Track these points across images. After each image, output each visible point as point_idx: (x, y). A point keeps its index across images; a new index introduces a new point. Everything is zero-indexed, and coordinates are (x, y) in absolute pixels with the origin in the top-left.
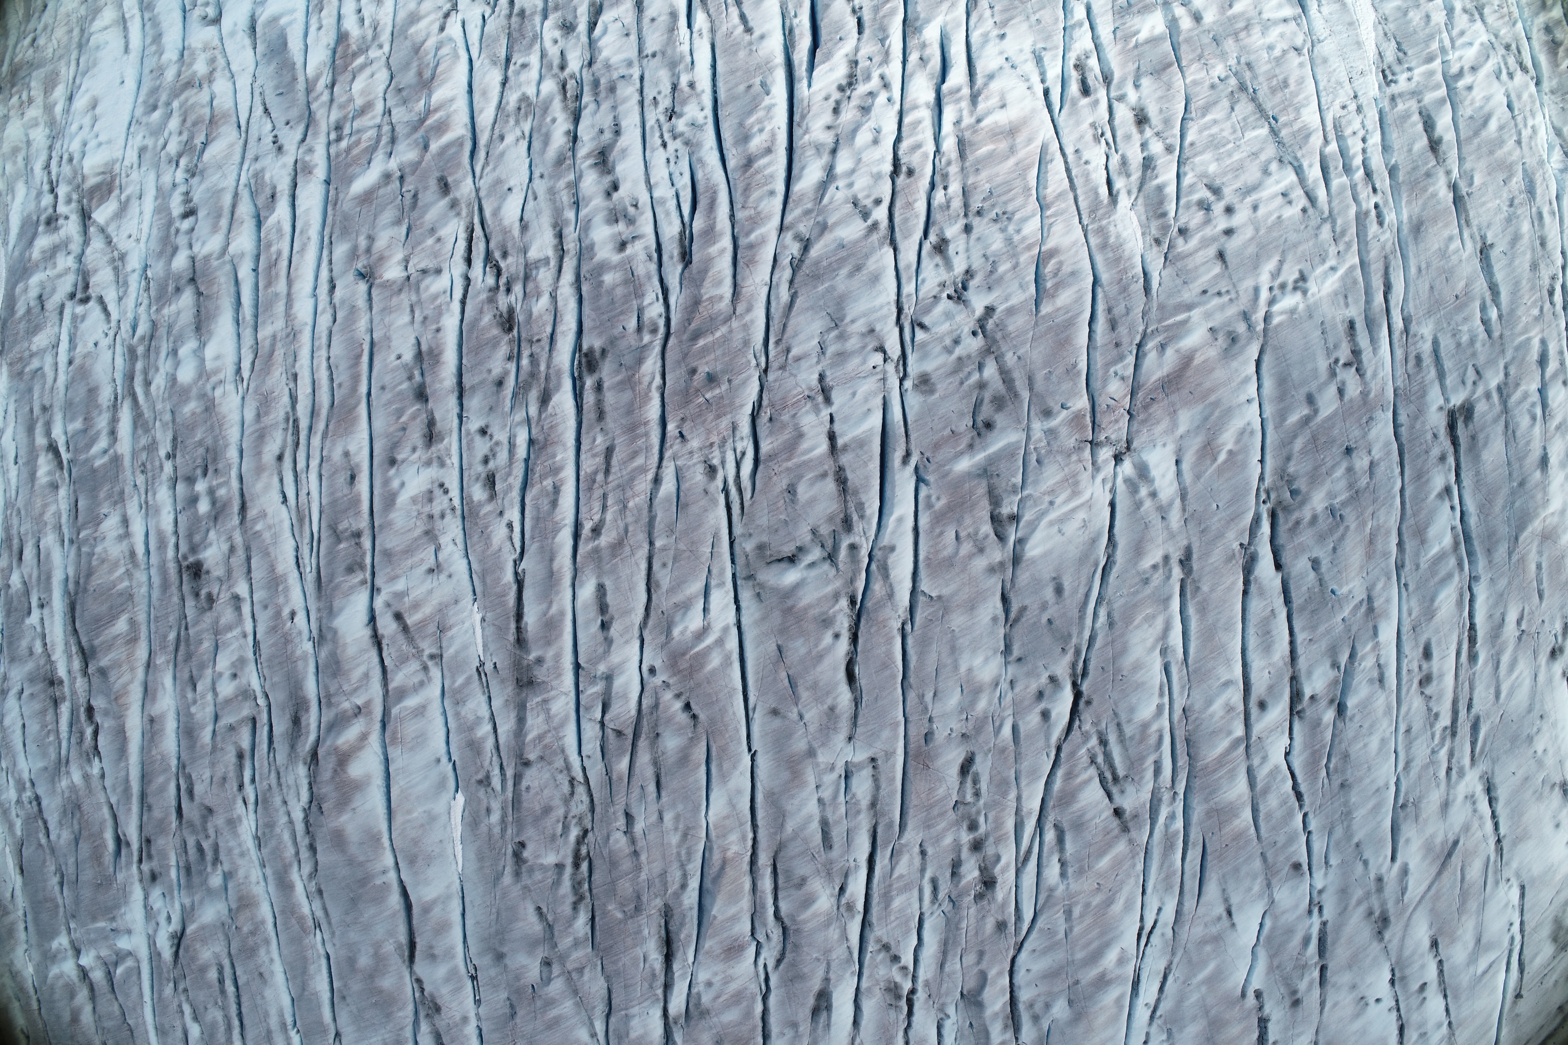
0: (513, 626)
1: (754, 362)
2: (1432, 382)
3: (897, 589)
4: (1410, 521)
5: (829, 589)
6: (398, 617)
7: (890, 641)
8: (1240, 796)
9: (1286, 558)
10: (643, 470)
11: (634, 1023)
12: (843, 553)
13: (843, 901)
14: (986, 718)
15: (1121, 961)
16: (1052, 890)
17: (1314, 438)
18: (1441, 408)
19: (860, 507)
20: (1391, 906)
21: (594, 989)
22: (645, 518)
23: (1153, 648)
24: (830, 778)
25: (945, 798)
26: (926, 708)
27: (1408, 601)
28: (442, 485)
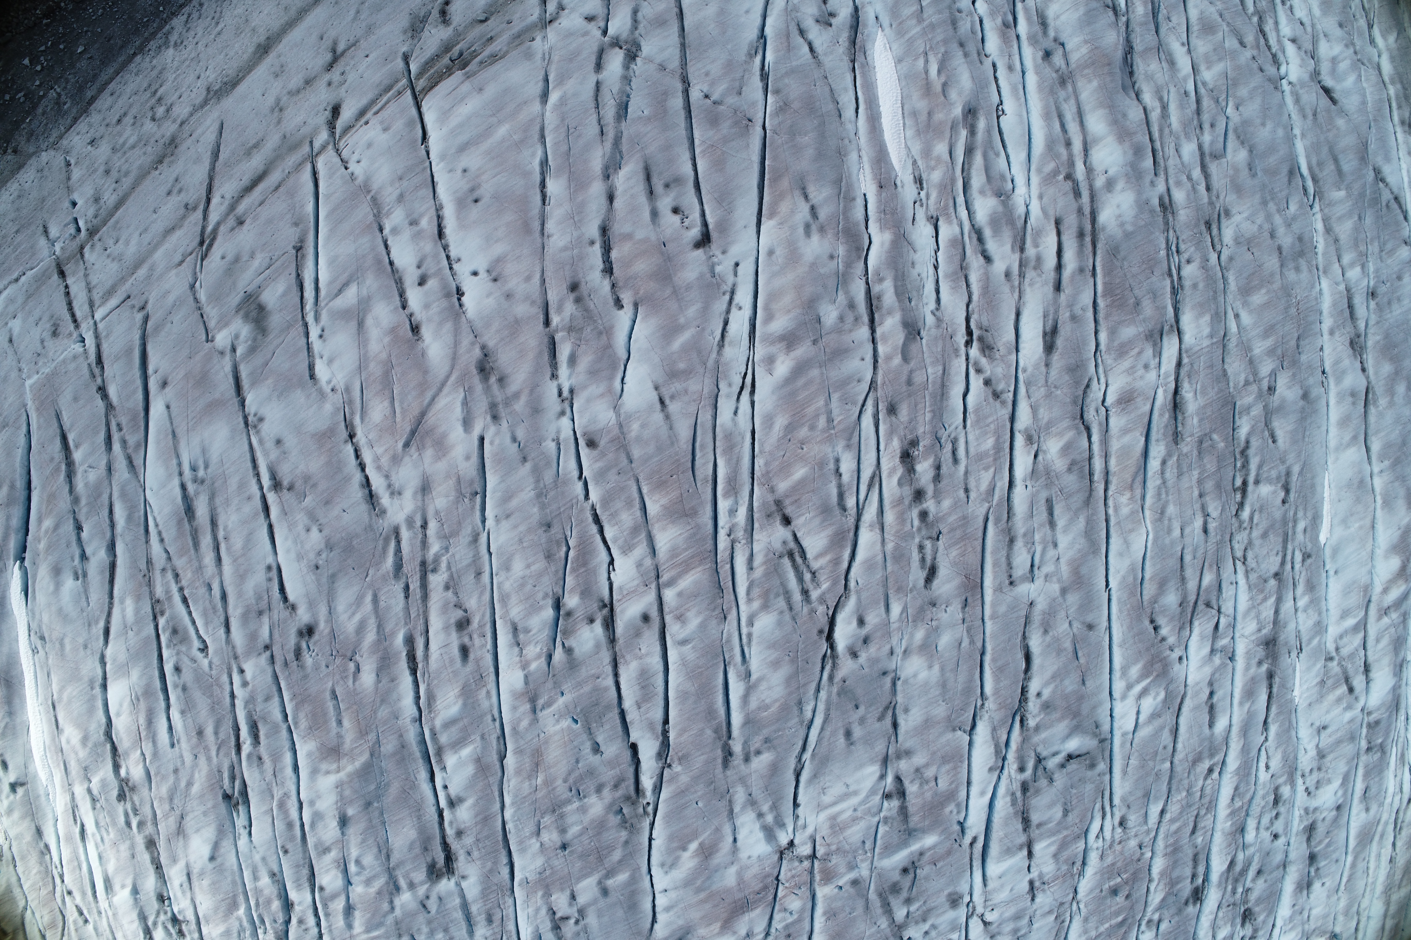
0: (1275, 690)
1: (1082, 906)
2: (474, 901)
3: (989, 737)
4: (494, 780)
5: (1043, 735)
6: (1351, 690)
7: (996, 692)
8: (664, 529)
9: (628, 754)
10: (1172, 821)
11: (1207, 331)
12: (1030, 765)
13: (1035, 446)
14: (914, 621)
15: (770, 361)
16: (848, 446)
17: (600, 859)
18: (463, 877)
19: (1014, 803)
20: (479, 387)
21: (1236, 364)
22: (1174, 782)
23: (760, 680)
24: (1048, 568)
25: (950, 546)
26: (968, 631)
27: (491, 706)
28: (1309, 794)
